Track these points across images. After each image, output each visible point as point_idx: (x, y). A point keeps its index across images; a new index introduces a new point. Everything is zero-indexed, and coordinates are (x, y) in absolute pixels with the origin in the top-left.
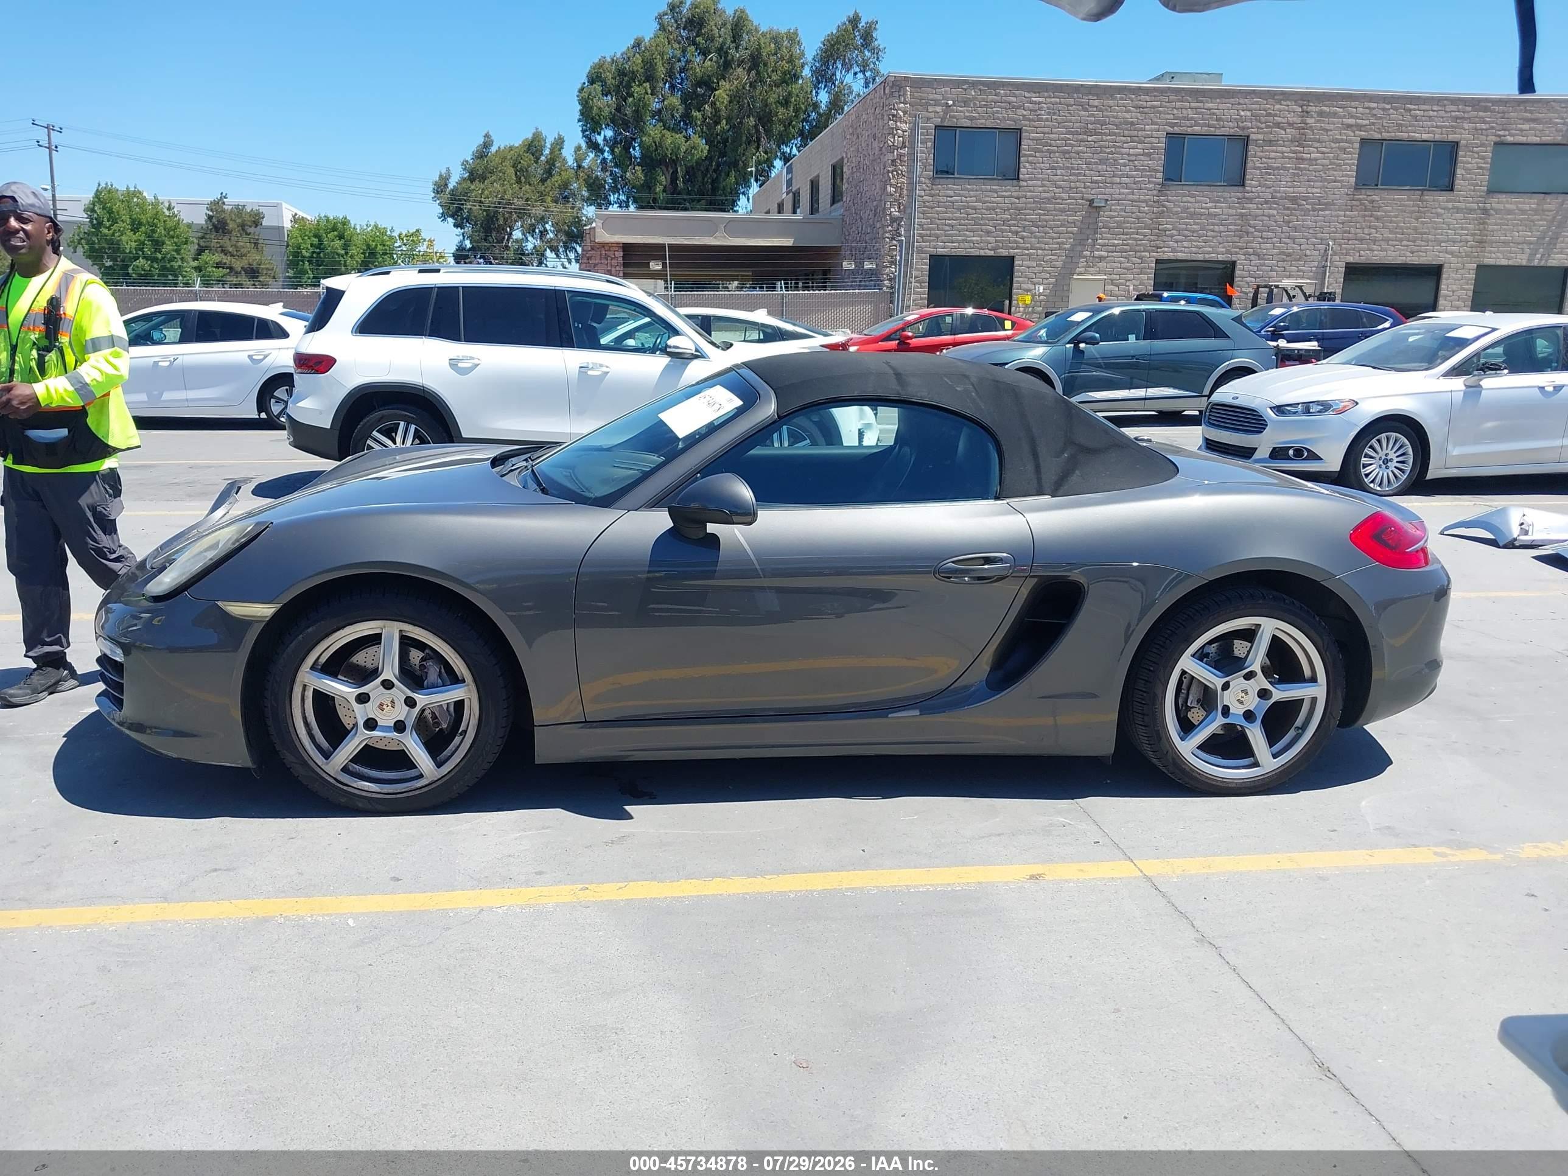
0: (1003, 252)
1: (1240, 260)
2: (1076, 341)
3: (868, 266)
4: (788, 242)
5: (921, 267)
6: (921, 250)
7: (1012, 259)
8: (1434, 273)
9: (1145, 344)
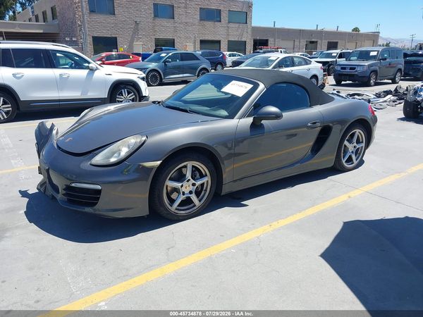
0: (113, 36)
1: (175, 38)
2: (165, 62)
3: (74, 39)
4: (41, 31)
5: (90, 40)
6: (89, 35)
7: (116, 38)
8: (219, 42)
9: (182, 63)
